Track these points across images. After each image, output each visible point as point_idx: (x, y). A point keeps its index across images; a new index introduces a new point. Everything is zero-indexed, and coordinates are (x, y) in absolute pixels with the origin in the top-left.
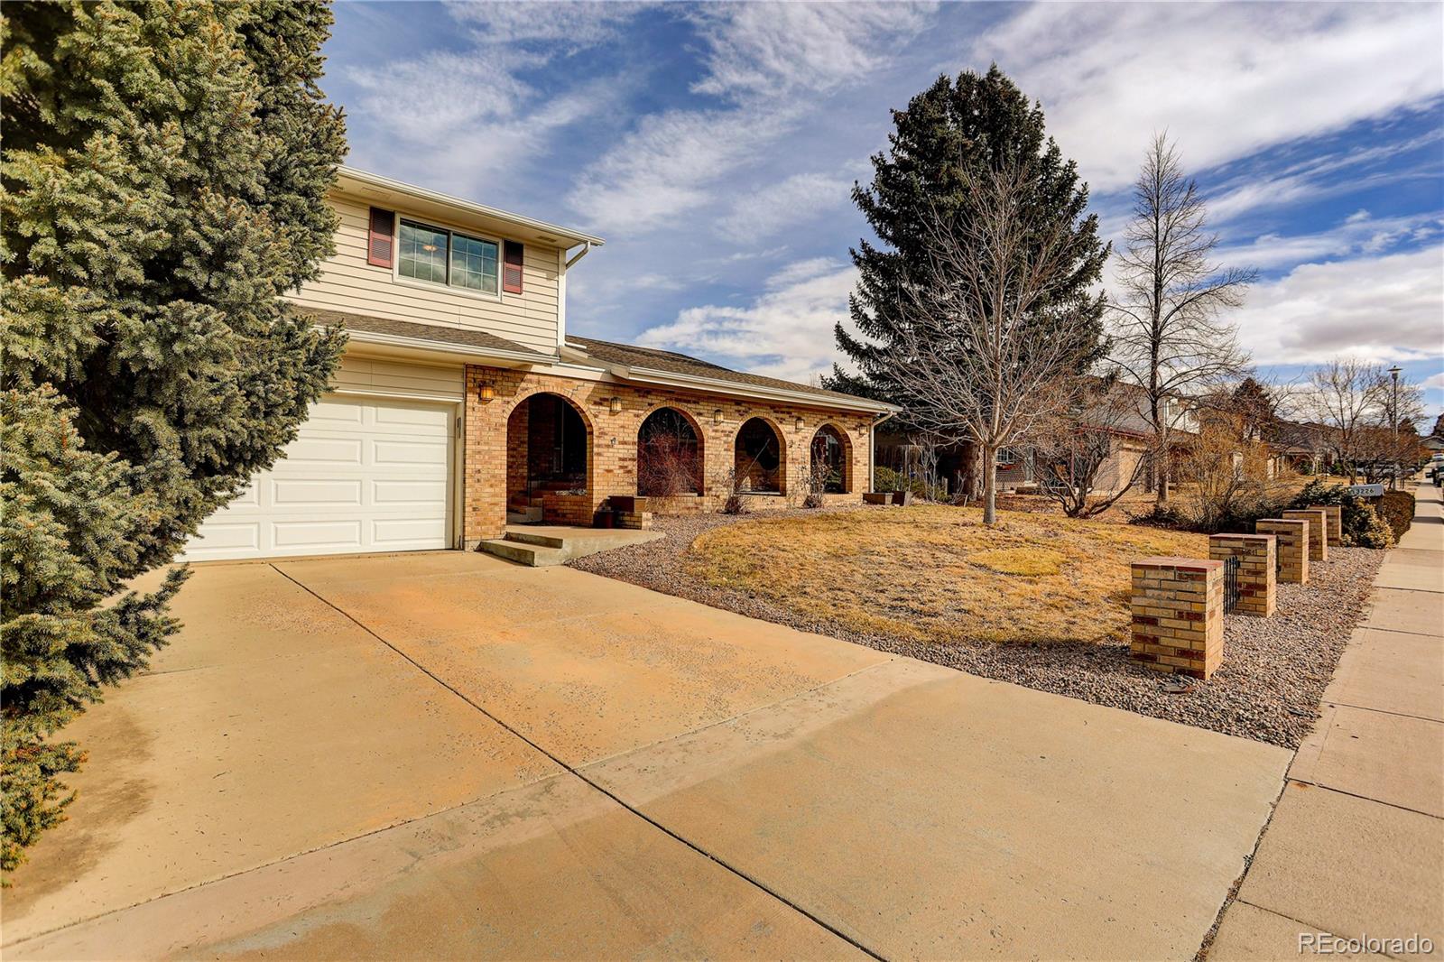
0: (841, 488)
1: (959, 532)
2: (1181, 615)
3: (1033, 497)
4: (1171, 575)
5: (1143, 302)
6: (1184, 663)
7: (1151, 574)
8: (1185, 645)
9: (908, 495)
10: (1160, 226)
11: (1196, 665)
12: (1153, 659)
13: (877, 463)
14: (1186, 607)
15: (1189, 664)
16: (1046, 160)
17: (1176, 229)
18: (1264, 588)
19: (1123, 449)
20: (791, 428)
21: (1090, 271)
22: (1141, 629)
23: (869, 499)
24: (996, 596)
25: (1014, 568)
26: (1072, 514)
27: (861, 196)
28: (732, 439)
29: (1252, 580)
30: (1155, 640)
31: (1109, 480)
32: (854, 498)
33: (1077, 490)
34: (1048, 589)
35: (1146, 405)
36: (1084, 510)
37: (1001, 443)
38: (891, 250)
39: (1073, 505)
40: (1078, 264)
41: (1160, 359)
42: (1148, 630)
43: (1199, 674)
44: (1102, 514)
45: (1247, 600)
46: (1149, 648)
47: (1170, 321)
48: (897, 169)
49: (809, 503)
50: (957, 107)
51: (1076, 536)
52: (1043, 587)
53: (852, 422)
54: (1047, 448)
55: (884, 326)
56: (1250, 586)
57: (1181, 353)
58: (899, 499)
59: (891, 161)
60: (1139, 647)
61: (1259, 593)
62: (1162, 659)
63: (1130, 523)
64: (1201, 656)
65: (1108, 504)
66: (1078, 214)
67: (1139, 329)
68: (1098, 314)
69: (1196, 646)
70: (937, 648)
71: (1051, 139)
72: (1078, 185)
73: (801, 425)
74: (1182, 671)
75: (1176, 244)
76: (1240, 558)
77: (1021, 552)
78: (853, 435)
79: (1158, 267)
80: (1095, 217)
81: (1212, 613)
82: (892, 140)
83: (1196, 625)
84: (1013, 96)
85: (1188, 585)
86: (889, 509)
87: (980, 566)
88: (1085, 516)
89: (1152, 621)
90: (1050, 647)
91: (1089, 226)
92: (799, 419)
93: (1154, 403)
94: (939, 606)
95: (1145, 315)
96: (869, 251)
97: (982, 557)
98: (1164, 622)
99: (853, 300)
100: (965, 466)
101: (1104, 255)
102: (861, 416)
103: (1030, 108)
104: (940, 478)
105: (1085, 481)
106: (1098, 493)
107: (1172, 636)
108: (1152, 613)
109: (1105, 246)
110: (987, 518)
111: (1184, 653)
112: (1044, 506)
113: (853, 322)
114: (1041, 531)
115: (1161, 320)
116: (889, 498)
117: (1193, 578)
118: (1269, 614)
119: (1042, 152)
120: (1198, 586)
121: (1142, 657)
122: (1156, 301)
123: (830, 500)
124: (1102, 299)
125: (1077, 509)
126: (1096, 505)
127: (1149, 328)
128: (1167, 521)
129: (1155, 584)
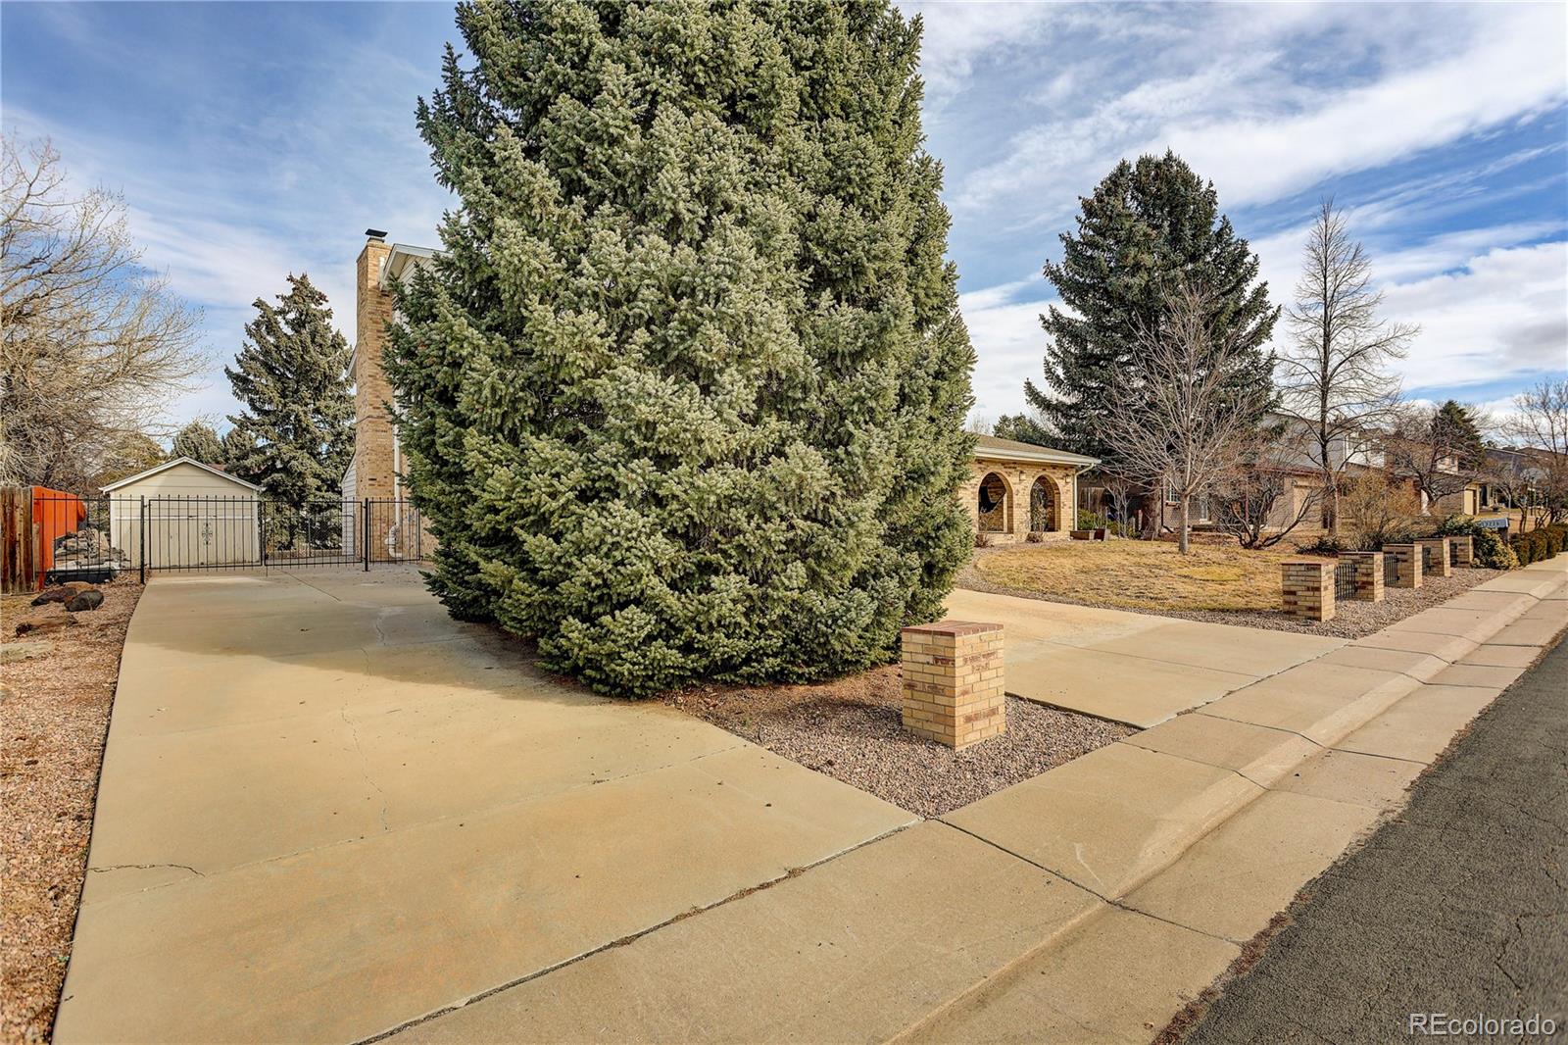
0: (1051, 526)
1: (1163, 557)
2: (1308, 589)
3: (1208, 534)
4: (1303, 568)
5: (1313, 353)
6: (1311, 614)
7: (1292, 568)
8: (1311, 604)
9: (1107, 532)
10: (1328, 285)
11: (1317, 614)
12: (1294, 613)
13: (1081, 506)
14: (1311, 584)
15: (1313, 613)
16: (1219, 234)
17: (1342, 288)
18: (1372, 584)
19: (1297, 486)
20: (1016, 480)
21: (1263, 332)
22: (1287, 598)
23: (1075, 536)
24: (1200, 590)
25: (1209, 577)
26: (1246, 546)
27: (1052, 273)
28: (977, 490)
29: (1365, 579)
30: (1295, 603)
31: (1278, 517)
32: (1062, 535)
33: (1252, 527)
34: (1233, 588)
35: (1315, 448)
36: (1258, 543)
37: (1192, 491)
38: (1078, 316)
39: (1248, 539)
40: (1252, 325)
41: (1329, 405)
42: (1292, 598)
43: (1319, 619)
44: (1274, 547)
45: (1362, 591)
46: (1292, 608)
47: (1338, 371)
48: (1083, 245)
49: (1031, 539)
50: (1137, 189)
51: (1250, 559)
52: (1229, 587)
53: (1060, 473)
54: (1225, 492)
55: (1075, 386)
56: (1364, 583)
57: (1350, 400)
58: (1100, 535)
59: (1076, 238)
60: (1287, 607)
61: (1370, 587)
62: (1299, 613)
63: (1298, 553)
64: (1319, 609)
65: (1279, 537)
66: (1250, 282)
67: (1308, 379)
68: (1270, 371)
69: (1317, 604)
70: (1171, 612)
71: (1224, 217)
72: (1249, 259)
73: (1023, 477)
74: (1310, 618)
75: (1343, 302)
76: (1357, 566)
77: (1210, 569)
78: (1060, 483)
79: (1327, 322)
80: (1266, 284)
81: (1326, 588)
82: (1080, 221)
83: (1316, 593)
84: (1189, 181)
85: (1312, 573)
86: (1092, 543)
87: (1185, 577)
88: (1258, 548)
89: (1294, 593)
90: (1237, 611)
91: (1261, 292)
92: (1022, 472)
93: (1324, 447)
94: (1166, 595)
95: (1315, 367)
96: (1057, 317)
97: (1185, 571)
98: (1299, 593)
99: (1047, 363)
100: (1148, 506)
101: (1274, 317)
102: (1066, 467)
103: (1204, 187)
104: (1129, 518)
105: (1259, 519)
106: (1269, 529)
107: (1304, 600)
108: (1293, 589)
109: (1275, 309)
110: (1182, 549)
111: (1310, 609)
112: (1224, 541)
113: (1047, 383)
114: (1224, 556)
115: (1330, 370)
116: (1092, 535)
117: (1314, 569)
118: (1377, 600)
119: (1215, 228)
120: (1317, 573)
121: (1288, 612)
122: (1325, 352)
123: (1047, 536)
124: (1273, 357)
125: (1252, 542)
126: (1268, 539)
127: (1318, 378)
128: (1329, 550)
129: (1294, 573)
